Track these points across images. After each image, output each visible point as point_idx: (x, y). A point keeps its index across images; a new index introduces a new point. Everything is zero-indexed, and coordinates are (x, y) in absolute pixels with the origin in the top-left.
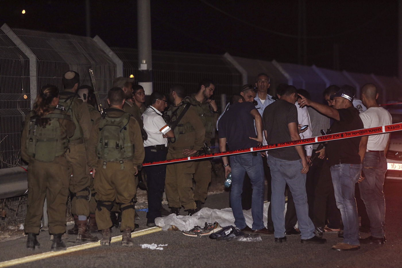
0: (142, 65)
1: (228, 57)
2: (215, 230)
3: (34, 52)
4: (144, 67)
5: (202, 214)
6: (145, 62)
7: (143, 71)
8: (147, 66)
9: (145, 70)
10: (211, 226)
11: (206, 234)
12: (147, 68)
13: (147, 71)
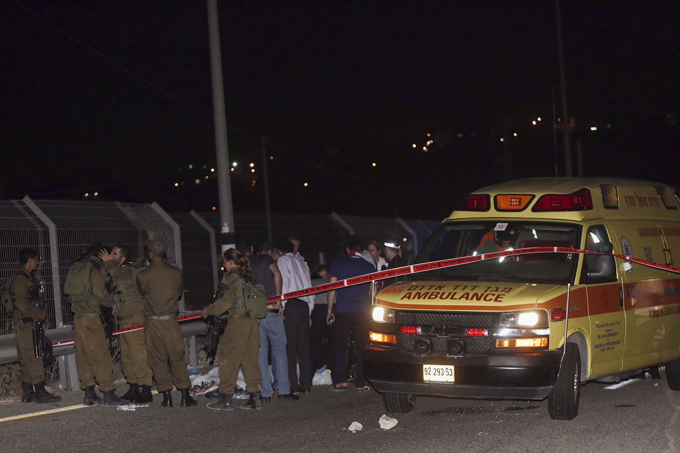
0: (224, 228)
1: (335, 216)
2: (211, 389)
3: (53, 220)
4: (226, 229)
5: (213, 373)
6: (226, 225)
7: (225, 234)
8: (229, 228)
9: (227, 233)
10: (206, 385)
11: (201, 393)
12: (229, 230)
13: (229, 233)
